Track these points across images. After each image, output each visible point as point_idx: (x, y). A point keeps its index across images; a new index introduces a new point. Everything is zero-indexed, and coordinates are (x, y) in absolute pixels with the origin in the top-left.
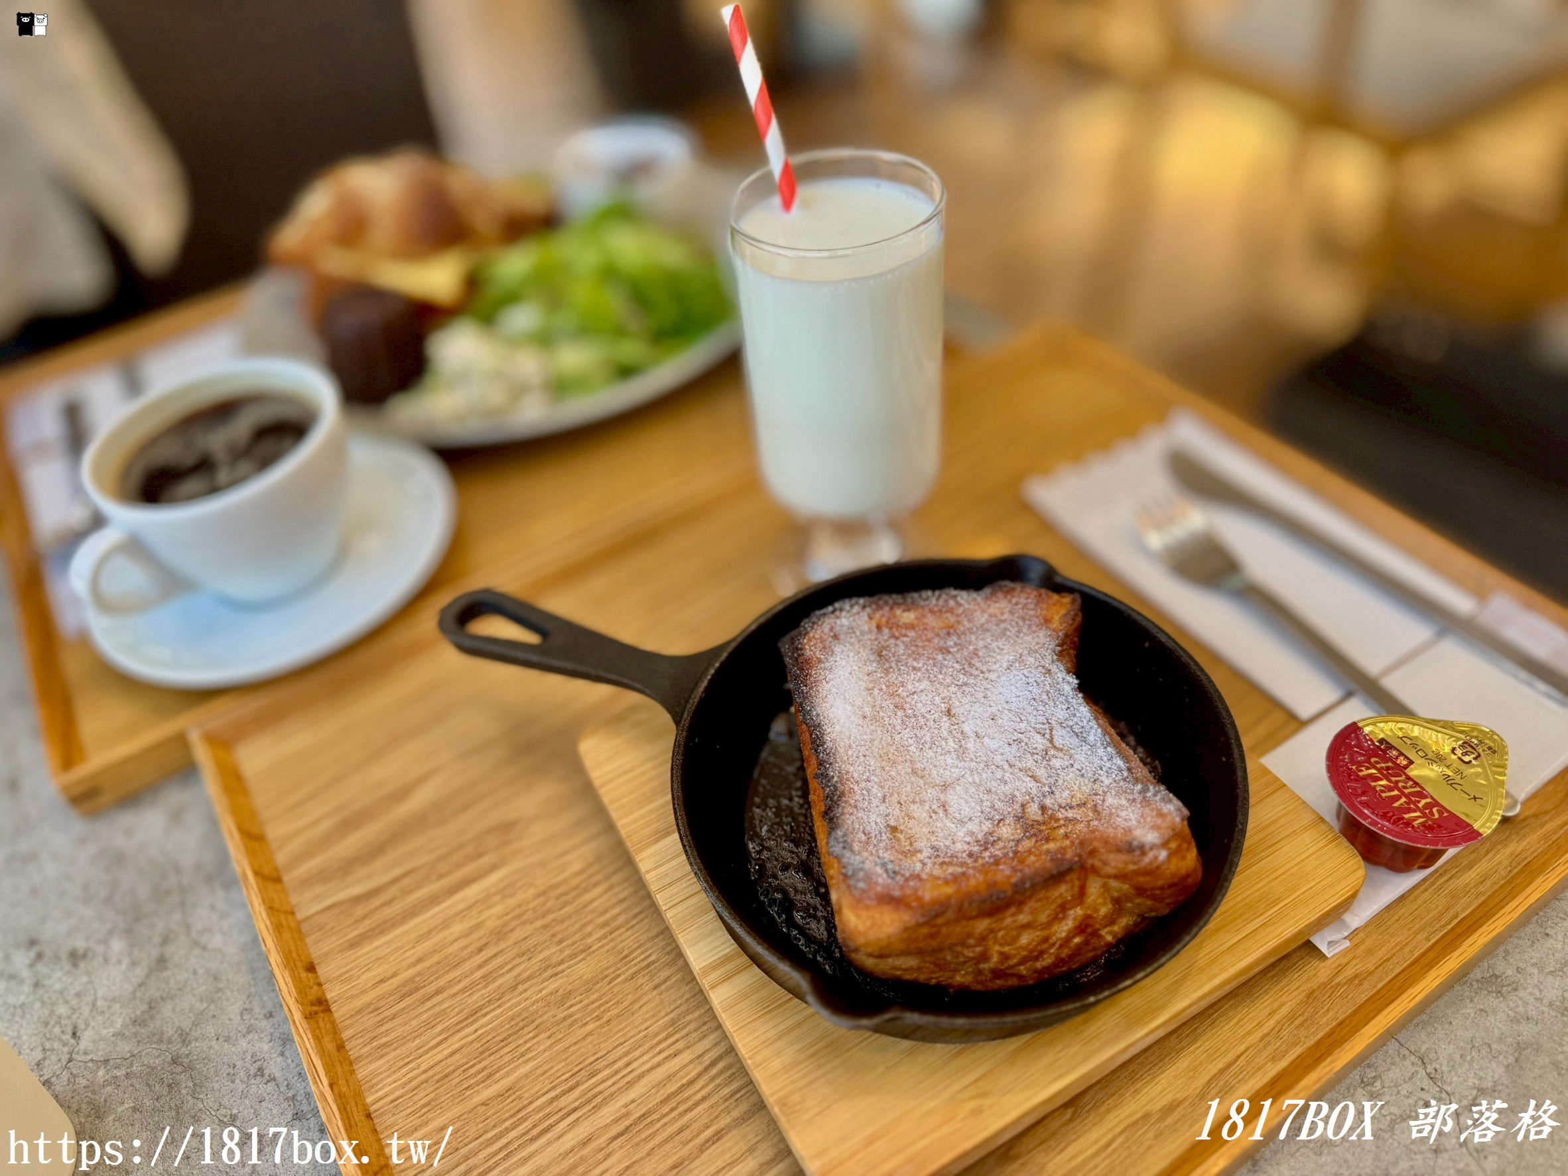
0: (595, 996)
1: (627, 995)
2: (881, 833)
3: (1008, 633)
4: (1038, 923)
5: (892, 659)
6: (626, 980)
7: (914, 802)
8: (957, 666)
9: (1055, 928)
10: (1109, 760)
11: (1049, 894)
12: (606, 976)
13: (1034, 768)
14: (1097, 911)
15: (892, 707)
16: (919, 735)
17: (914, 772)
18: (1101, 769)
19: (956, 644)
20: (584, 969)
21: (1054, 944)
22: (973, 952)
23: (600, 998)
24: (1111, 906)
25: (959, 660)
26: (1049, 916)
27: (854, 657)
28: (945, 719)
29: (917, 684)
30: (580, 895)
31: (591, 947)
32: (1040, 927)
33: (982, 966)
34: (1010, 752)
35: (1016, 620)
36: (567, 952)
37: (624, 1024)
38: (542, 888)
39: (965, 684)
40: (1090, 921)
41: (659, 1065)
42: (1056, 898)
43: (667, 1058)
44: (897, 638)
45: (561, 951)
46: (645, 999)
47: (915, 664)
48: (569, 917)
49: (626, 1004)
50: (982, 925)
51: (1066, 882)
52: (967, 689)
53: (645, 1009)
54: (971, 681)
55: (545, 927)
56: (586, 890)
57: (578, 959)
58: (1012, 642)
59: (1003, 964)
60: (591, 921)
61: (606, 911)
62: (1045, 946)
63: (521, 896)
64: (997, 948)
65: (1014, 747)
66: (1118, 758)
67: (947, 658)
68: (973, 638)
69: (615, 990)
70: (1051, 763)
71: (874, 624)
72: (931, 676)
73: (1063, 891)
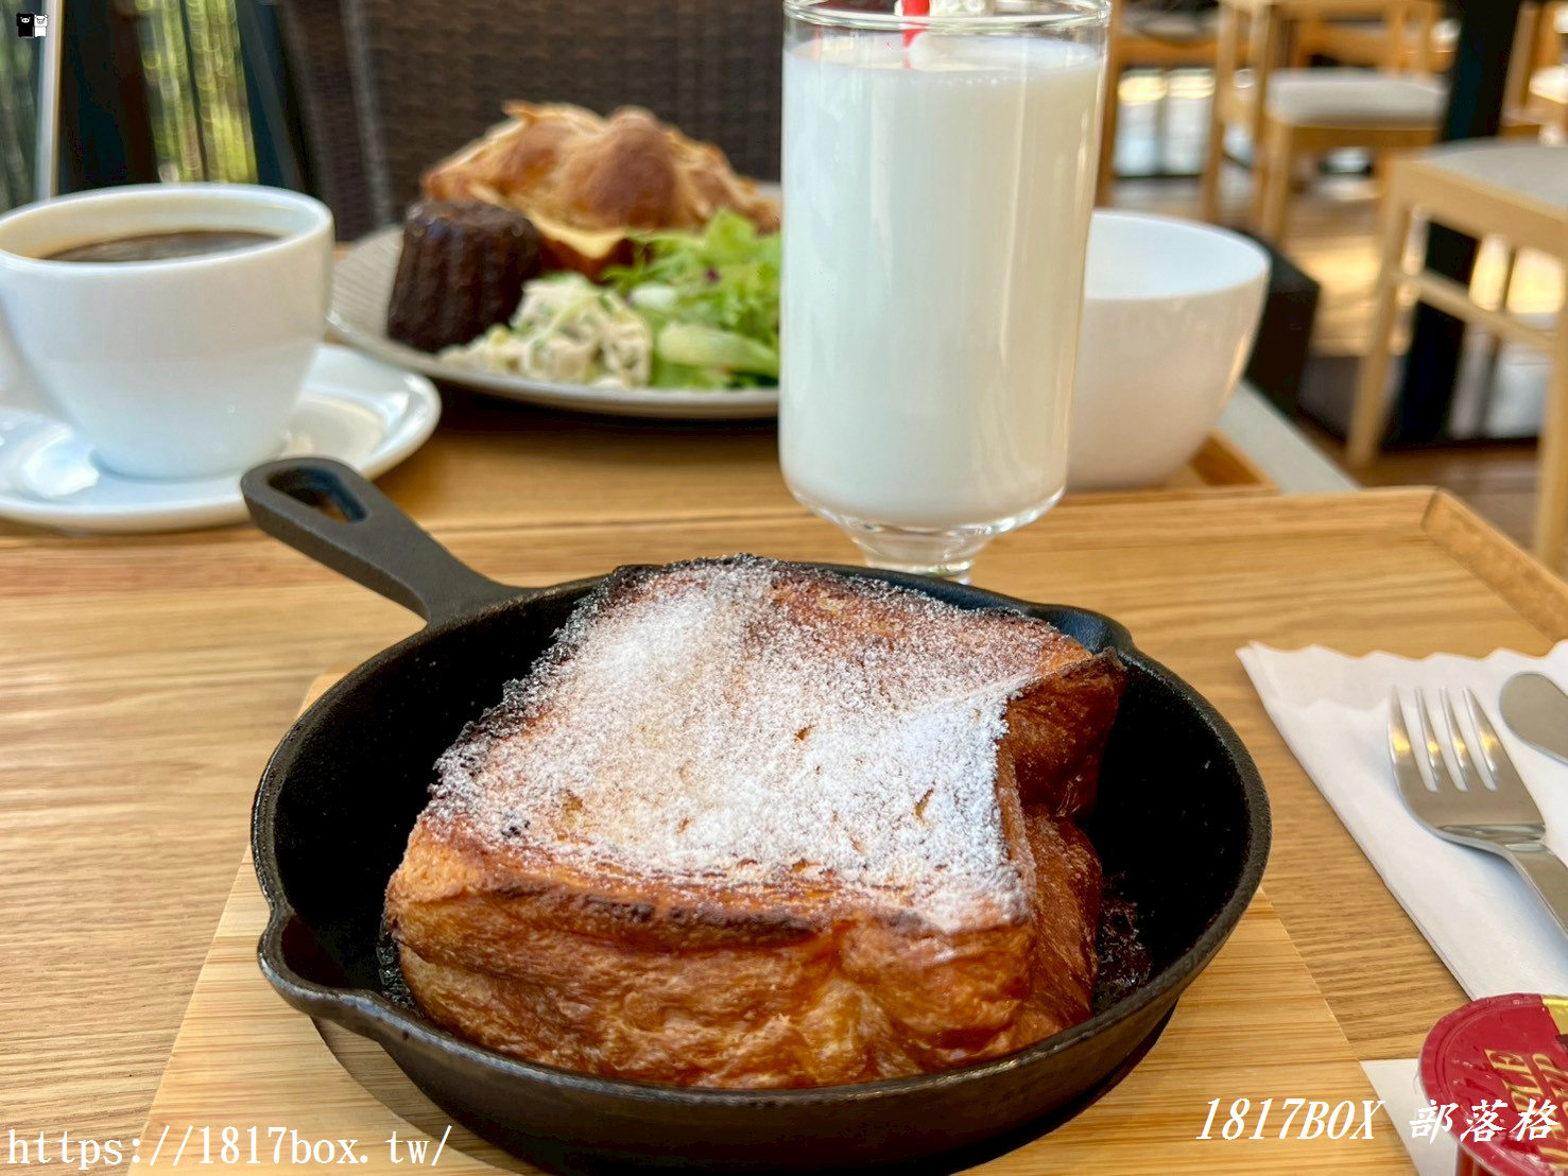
0: (104, 971)
1: (141, 986)
2: (545, 791)
3: (972, 673)
4: (701, 1008)
5: (771, 646)
6: (157, 971)
7: (644, 798)
8: (860, 685)
9: (733, 1036)
10: (979, 844)
11: (738, 964)
12: (136, 957)
13: (869, 834)
14: (821, 1043)
15: (719, 693)
16: (732, 741)
17: (681, 770)
18: (961, 855)
19: (879, 658)
20: (117, 939)
21: (720, 1065)
22: (574, 1010)
23: (105, 976)
24: (849, 1045)
25: (870, 679)
26: (726, 1004)
27: (708, 614)
28: (789, 737)
29: (782, 686)
30: (197, 863)
31: (152, 920)
32: (703, 1018)
33: (588, 1050)
34: (848, 802)
35: (997, 658)
36: (118, 914)
37: (103, 1015)
38: (158, 840)
39: (856, 711)
40: (798, 1052)
41: (100, 1077)
42: (749, 977)
43: (119, 1073)
44: (795, 622)
45: (112, 910)
46: (159, 1000)
47: (799, 662)
48: (159, 880)
49: (130, 994)
50: (603, 962)
51: (779, 957)
52: (853, 716)
53: (147, 1009)
54: (869, 711)
55: (120, 879)
56: (207, 862)
57: (124, 925)
58: (971, 685)
59: (619, 1063)
60: (180, 895)
61: (209, 892)
62: (705, 1062)
63: (126, 838)
64: (620, 1023)
65: (860, 799)
66: (995, 845)
67: (852, 670)
68: (912, 659)
69: (132, 975)
70: (897, 833)
71: (775, 594)
72: (812, 683)
73: (768, 972)
